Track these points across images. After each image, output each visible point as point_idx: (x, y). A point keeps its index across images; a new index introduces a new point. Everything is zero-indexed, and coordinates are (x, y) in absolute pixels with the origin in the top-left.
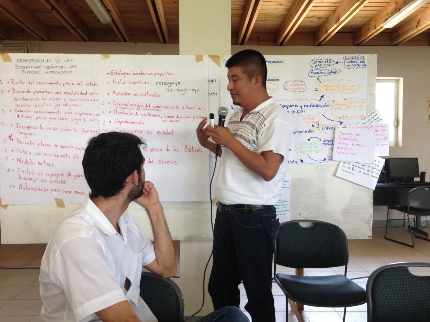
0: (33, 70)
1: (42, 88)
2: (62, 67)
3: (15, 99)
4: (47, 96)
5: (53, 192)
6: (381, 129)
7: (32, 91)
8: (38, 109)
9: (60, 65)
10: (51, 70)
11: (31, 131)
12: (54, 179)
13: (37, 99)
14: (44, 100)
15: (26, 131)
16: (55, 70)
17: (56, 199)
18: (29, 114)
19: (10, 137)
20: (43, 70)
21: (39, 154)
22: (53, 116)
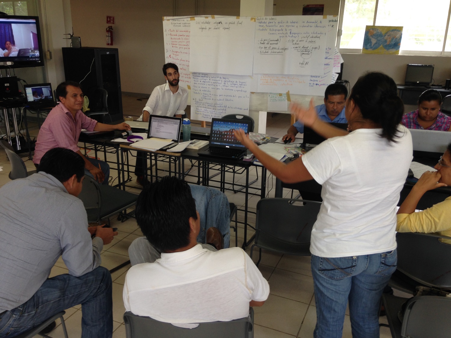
0: (178, 25)
1: (181, 33)
2: (189, 24)
3: (171, 38)
4: (184, 37)
5: (186, 82)
6: (336, 57)
7: (178, 35)
8: (180, 43)
9: (188, 22)
10: (185, 25)
11: (178, 53)
12: (186, 76)
13: (180, 39)
14: (182, 39)
15: (175, 53)
16: (186, 25)
17: (188, 85)
18: (177, 46)
19: (170, 56)
20: (182, 25)
21: (180, 65)
22: (186, 47)
